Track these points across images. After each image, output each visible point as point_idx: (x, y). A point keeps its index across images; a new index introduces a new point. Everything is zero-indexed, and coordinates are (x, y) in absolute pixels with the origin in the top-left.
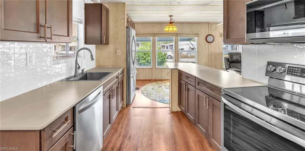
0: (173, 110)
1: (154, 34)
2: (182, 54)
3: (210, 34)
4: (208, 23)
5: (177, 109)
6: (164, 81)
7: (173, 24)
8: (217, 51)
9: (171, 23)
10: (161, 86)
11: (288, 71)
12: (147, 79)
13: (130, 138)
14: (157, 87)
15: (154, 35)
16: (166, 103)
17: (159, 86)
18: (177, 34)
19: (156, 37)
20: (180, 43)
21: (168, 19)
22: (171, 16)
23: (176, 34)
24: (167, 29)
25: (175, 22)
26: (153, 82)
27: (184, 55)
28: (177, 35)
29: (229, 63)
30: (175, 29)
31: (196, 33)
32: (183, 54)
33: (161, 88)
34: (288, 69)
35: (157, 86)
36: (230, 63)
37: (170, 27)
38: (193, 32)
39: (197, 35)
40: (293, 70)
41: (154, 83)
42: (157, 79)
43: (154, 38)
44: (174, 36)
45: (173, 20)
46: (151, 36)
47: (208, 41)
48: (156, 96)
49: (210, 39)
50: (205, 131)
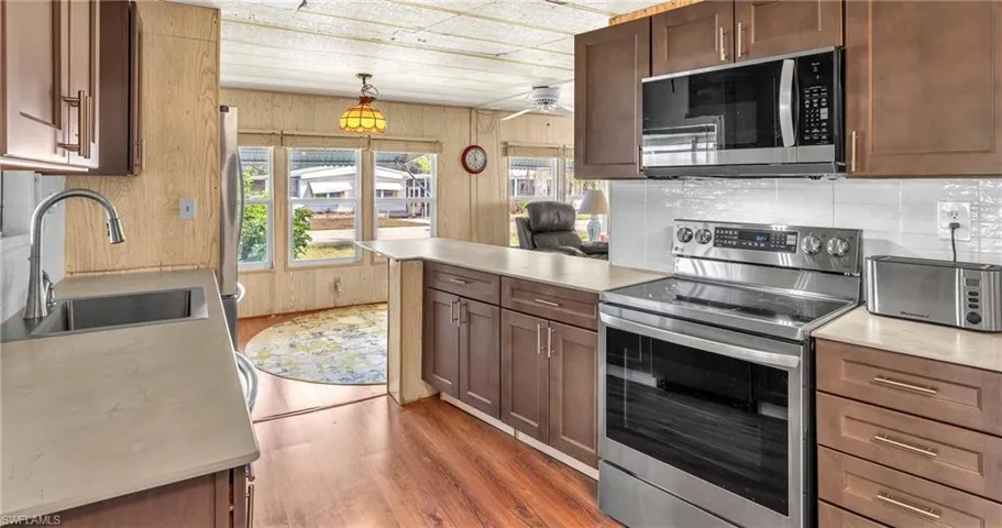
0: (406, 399)
1: (283, 135)
2: (334, 213)
3: (473, 144)
4: (470, 109)
5: (421, 391)
6: (322, 315)
7: (373, 105)
8: (496, 199)
9: (365, 100)
10: (321, 334)
11: (716, 239)
12: (251, 315)
13: (302, 517)
14: (308, 338)
15: (282, 139)
16: (368, 382)
17: (313, 334)
18: (369, 140)
19: (290, 149)
20: (379, 172)
21: (356, 87)
22: (364, 76)
23: (366, 141)
24: (353, 123)
25: (379, 97)
26: (282, 321)
27: (344, 216)
28: (369, 142)
29: (529, 234)
30: (381, 124)
31: (434, 140)
32: (341, 213)
33: (323, 339)
34: (716, 234)
35: (307, 333)
36: (533, 235)
37: (365, 114)
38: (423, 136)
39: (435, 145)
40: (728, 235)
41: (287, 327)
42: (294, 310)
43: (281, 151)
44: (359, 147)
45: (372, 90)
46: (269, 143)
47: (470, 166)
48: (320, 366)
49: (474, 159)
50: (536, 425)
